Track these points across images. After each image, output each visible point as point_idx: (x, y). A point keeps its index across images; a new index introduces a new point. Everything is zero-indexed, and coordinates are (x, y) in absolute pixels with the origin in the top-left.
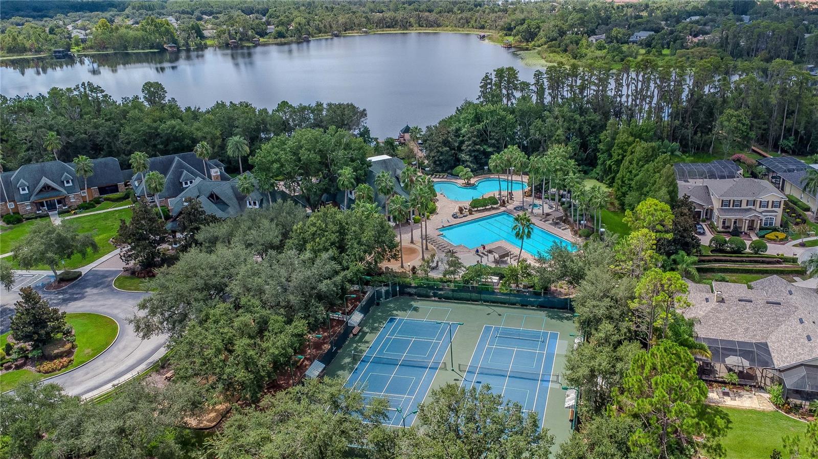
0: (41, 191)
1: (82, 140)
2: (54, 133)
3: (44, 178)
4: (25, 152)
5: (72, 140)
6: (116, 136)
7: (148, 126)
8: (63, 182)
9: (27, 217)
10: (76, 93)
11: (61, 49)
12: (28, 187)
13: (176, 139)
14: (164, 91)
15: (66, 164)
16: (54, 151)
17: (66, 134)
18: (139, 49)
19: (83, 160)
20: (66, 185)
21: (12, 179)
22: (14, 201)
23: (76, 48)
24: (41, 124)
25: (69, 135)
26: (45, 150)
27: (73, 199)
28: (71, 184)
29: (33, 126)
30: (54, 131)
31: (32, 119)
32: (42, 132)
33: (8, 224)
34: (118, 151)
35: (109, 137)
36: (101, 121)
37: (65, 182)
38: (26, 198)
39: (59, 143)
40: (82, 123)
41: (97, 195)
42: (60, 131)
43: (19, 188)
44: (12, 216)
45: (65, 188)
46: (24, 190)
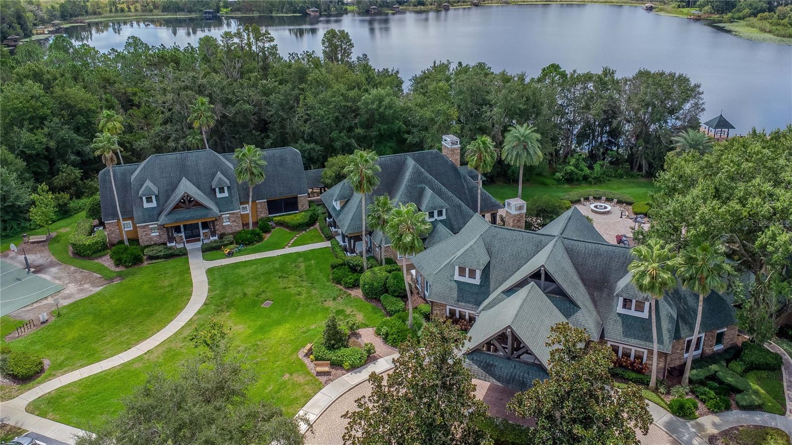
0: (177, 207)
1: (244, 114)
2: (206, 100)
3: (184, 180)
4: (161, 125)
5: (231, 112)
6: (292, 108)
7: (342, 95)
8: (214, 190)
9: (151, 253)
10: (236, 40)
11: (211, 11)
12: (156, 196)
13: (383, 119)
14: (351, 44)
15: (220, 156)
16: (204, 129)
17: (222, 101)
18: (283, 13)
19: (251, 154)
20: (219, 195)
21: (133, 177)
22: (132, 218)
23: (225, 10)
24: (187, 83)
25: (227, 102)
26: (190, 127)
27: (228, 223)
28: (226, 194)
29: (175, 86)
30: (204, 96)
31: (174, 73)
32: (187, 96)
33: (117, 265)
34: (294, 133)
35: (283, 109)
36: (270, 83)
37: (217, 190)
38: (153, 215)
39: (212, 118)
40: (245, 84)
41: (264, 214)
42: (214, 95)
43: (141, 198)
44: (126, 249)
45: (218, 202)
46: (149, 200)
